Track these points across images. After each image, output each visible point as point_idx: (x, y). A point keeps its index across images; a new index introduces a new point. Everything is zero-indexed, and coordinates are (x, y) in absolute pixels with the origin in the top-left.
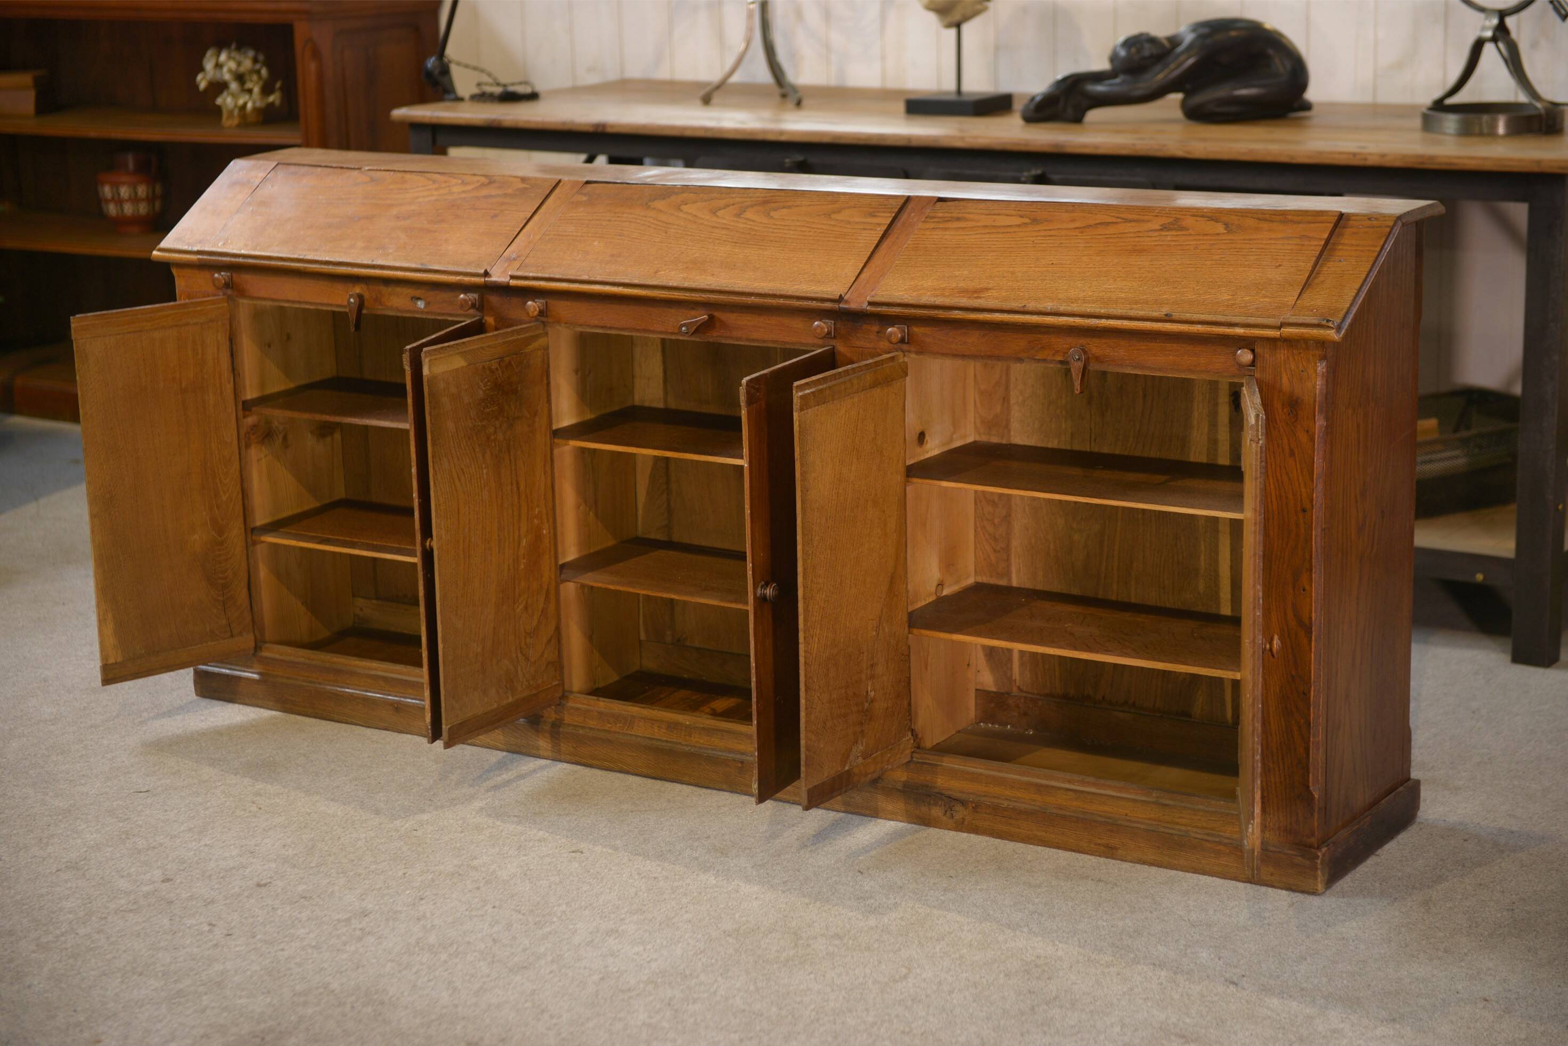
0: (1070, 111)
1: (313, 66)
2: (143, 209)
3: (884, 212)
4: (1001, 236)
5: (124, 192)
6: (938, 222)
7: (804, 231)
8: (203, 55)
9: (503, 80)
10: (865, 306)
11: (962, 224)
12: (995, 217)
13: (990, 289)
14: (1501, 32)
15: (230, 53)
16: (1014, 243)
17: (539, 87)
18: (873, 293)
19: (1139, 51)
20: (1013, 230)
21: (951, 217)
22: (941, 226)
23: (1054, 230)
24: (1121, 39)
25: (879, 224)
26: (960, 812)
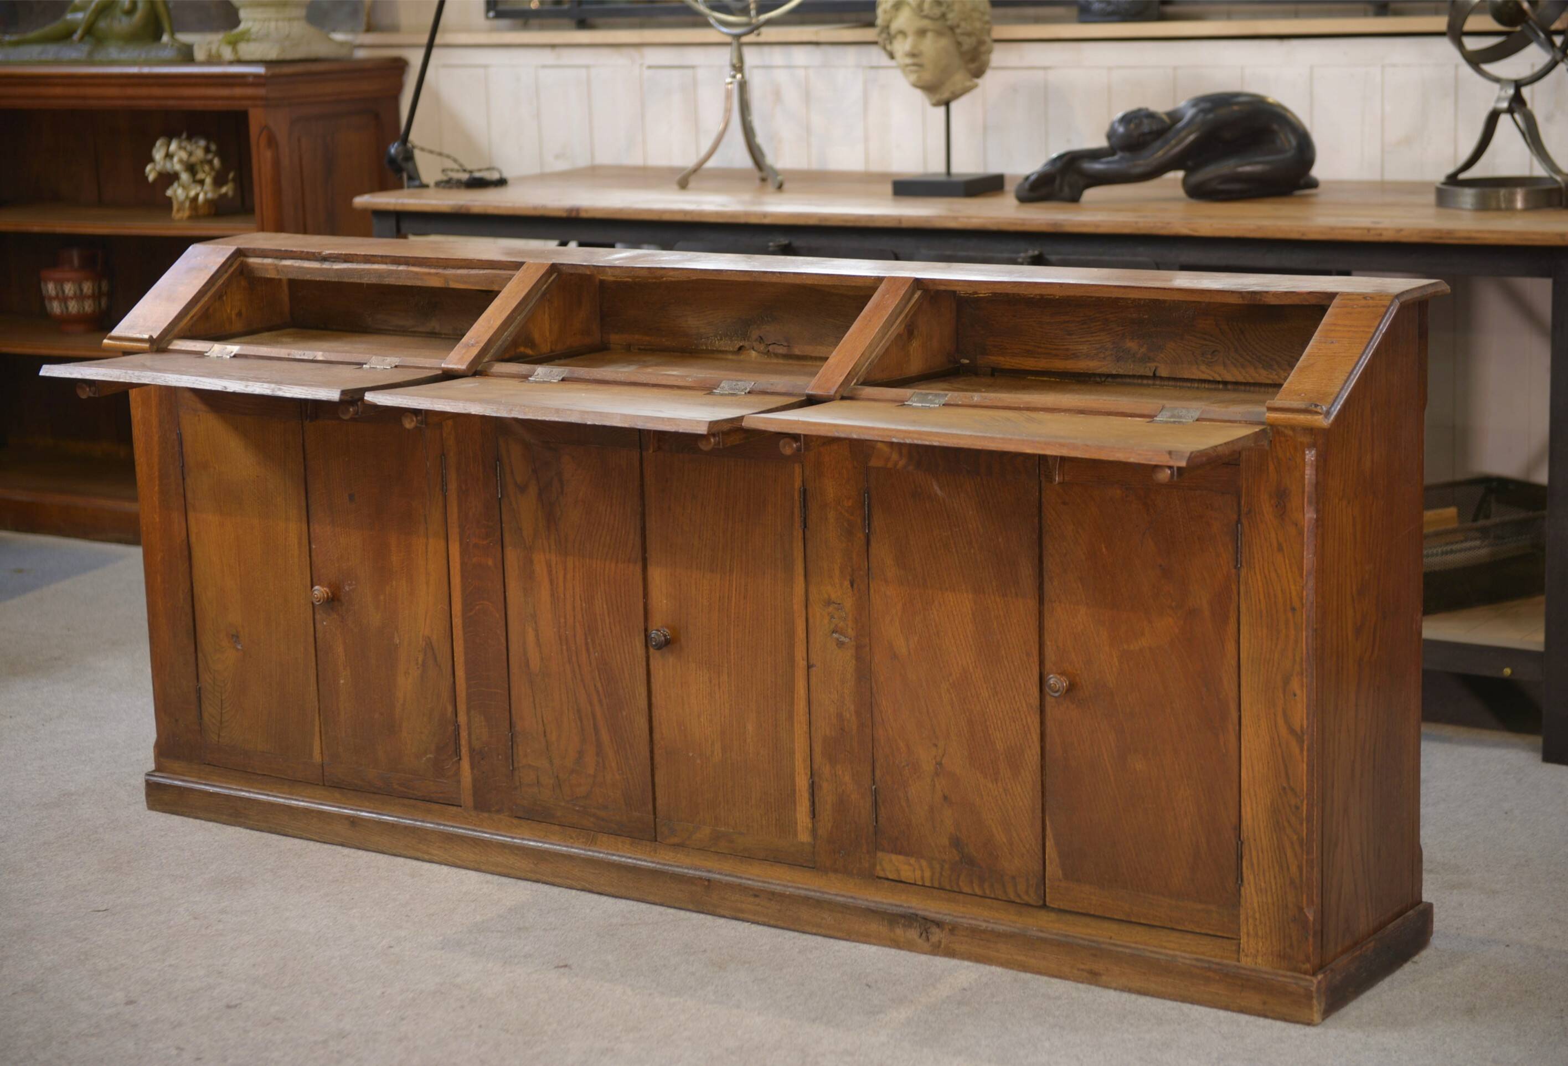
0: (1066, 190)
1: (268, 154)
2: (88, 306)
5: (69, 289)
8: (153, 145)
9: (469, 166)
14: (1517, 103)
15: (180, 142)
17: (506, 174)
19: (1139, 125)
24: (1120, 114)
26: (937, 935)
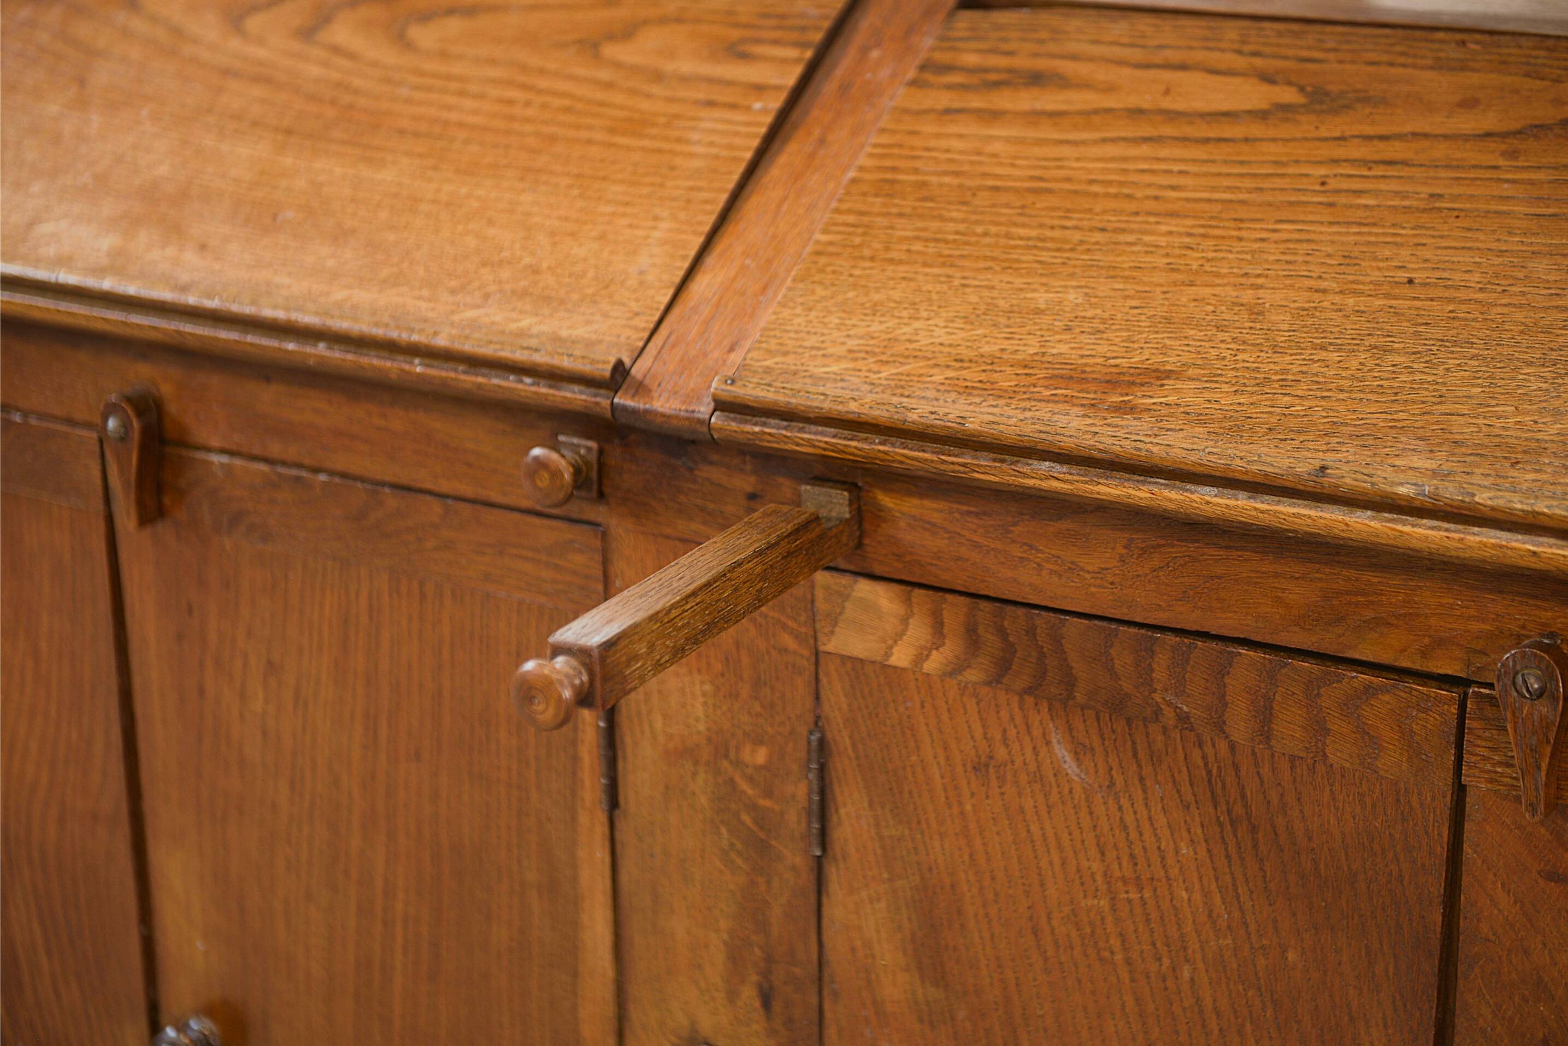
3: (776, 42)
4: (1200, 153)
6: (964, 87)
7: (510, 102)
10: (704, 409)
11: (1049, 100)
12: (1167, 75)
13: (1169, 374)
16: (1248, 183)
18: (736, 358)
20: (1236, 131)
21: (1010, 71)
22: (976, 102)
23: (1400, 137)
25: (759, 89)
